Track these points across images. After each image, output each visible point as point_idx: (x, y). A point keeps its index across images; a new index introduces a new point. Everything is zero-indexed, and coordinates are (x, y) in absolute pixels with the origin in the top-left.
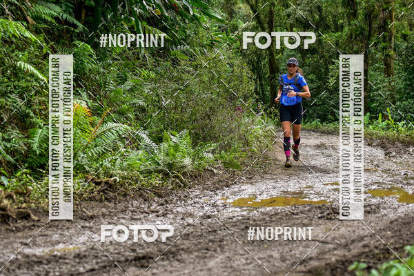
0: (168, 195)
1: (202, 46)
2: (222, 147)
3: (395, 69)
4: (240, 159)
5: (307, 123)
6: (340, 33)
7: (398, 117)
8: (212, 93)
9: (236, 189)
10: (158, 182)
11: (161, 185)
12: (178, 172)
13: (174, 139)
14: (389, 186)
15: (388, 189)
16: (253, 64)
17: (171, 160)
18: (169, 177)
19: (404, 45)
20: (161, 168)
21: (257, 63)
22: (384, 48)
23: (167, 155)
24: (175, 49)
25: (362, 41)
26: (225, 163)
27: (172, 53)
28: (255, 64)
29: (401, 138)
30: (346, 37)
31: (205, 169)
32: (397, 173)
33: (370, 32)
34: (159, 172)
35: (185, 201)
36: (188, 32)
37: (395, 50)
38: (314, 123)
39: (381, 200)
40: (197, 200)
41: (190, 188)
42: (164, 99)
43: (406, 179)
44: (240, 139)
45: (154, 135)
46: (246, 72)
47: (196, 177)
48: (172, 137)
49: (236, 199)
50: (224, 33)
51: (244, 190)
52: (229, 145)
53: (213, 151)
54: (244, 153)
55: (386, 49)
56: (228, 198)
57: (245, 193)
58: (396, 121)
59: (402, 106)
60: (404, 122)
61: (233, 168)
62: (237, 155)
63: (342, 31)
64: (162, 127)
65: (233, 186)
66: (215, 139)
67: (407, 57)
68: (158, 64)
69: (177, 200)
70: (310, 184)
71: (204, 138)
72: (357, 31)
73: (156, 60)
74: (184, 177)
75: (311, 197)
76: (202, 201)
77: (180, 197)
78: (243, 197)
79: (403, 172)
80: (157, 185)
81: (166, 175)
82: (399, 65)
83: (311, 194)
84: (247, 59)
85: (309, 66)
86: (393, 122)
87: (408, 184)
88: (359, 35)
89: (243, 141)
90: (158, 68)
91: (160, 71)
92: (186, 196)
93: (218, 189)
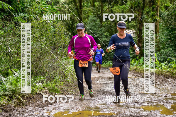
0: (11, 110)
1: (36, 14)
2: (48, 79)
3: (160, 29)
4: (60, 87)
5: (103, 63)
6: (124, 6)
7: (162, 59)
8: (41, 44)
9: (57, 106)
10: (5, 102)
11: (7, 104)
12: (19, 95)
13: (16, 74)
14: (155, 104)
15: (154, 105)
16: (69, 26)
17: (14, 87)
18: (13, 99)
19: (166, 13)
20: (7, 93)
21: (72, 25)
22: (153, 15)
23: (12, 84)
24: (17, 15)
25: (138, 11)
26: (50, 89)
27: (15, 18)
28: (70, 25)
29: (163, 73)
30: (129, 9)
31: (36, 93)
32: (160, 95)
33: (144, 5)
34: (5, 95)
35: (23, 114)
36: (26, 4)
37: (160, 16)
38: (108, 63)
39: (149, 113)
40: (31, 113)
41: (26, 106)
42: (10, 48)
43: (166, 99)
44: (60, 73)
45: (3, 72)
46: (63, 31)
47: (31, 98)
48: (15, 73)
49: (56, 112)
50: (50, 5)
51: (62, 106)
52: (53, 78)
53: (42, 82)
54: (62, 83)
55: (154, 16)
56: (51, 111)
57: (62, 108)
58: (160, 62)
59: (165, 52)
60: (166, 63)
61: (55, 92)
62: (58, 84)
63: (126, 4)
64: (9, 66)
65: (55, 104)
66: (44, 74)
67: (167, 21)
68: (6, 25)
69: (18, 114)
70: (104, 102)
71: (36, 73)
72: (135, 4)
73: (4, 22)
74: (23, 99)
75: (104, 111)
76: (34, 114)
77: (19, 112)
78: (61, 111)
79: (164, 95)
80: (4, 104)
81: (11, 98)
82: (162, 26)
83: (104, 108)
84: (65, 23)
85: (105, 27)
86: (158, 63)
87: (167, 102)
88: (136, 7)
89: (62, 75)
90: (6, 28)
91: (7, 30)
92: (23, 111)
93: (45, 106)
